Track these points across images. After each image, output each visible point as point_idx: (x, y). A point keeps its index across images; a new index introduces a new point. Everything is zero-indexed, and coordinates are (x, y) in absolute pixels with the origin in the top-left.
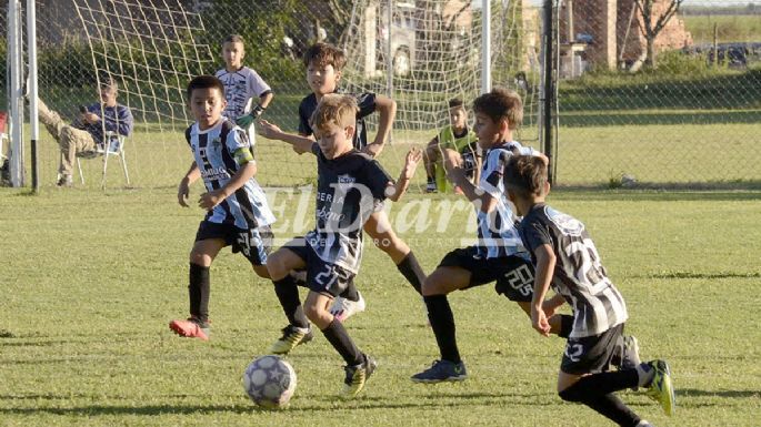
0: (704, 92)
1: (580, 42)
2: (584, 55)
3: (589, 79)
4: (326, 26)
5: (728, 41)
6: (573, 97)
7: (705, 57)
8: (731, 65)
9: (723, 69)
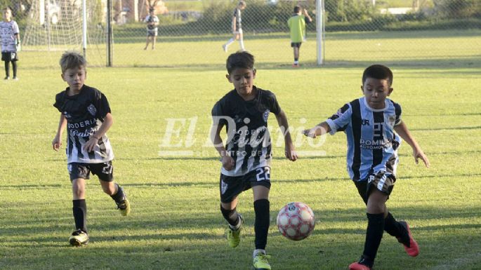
0: (173, 30)
1: (125, 11)
2: (126, 16)
3: (128, 26)
4: (25, 5)
5: (181, 11)
6: (122, 32)
7: (172, 16)
8: (183, 20)
9: (180, 21)
